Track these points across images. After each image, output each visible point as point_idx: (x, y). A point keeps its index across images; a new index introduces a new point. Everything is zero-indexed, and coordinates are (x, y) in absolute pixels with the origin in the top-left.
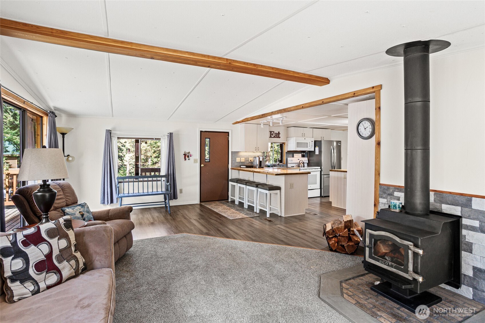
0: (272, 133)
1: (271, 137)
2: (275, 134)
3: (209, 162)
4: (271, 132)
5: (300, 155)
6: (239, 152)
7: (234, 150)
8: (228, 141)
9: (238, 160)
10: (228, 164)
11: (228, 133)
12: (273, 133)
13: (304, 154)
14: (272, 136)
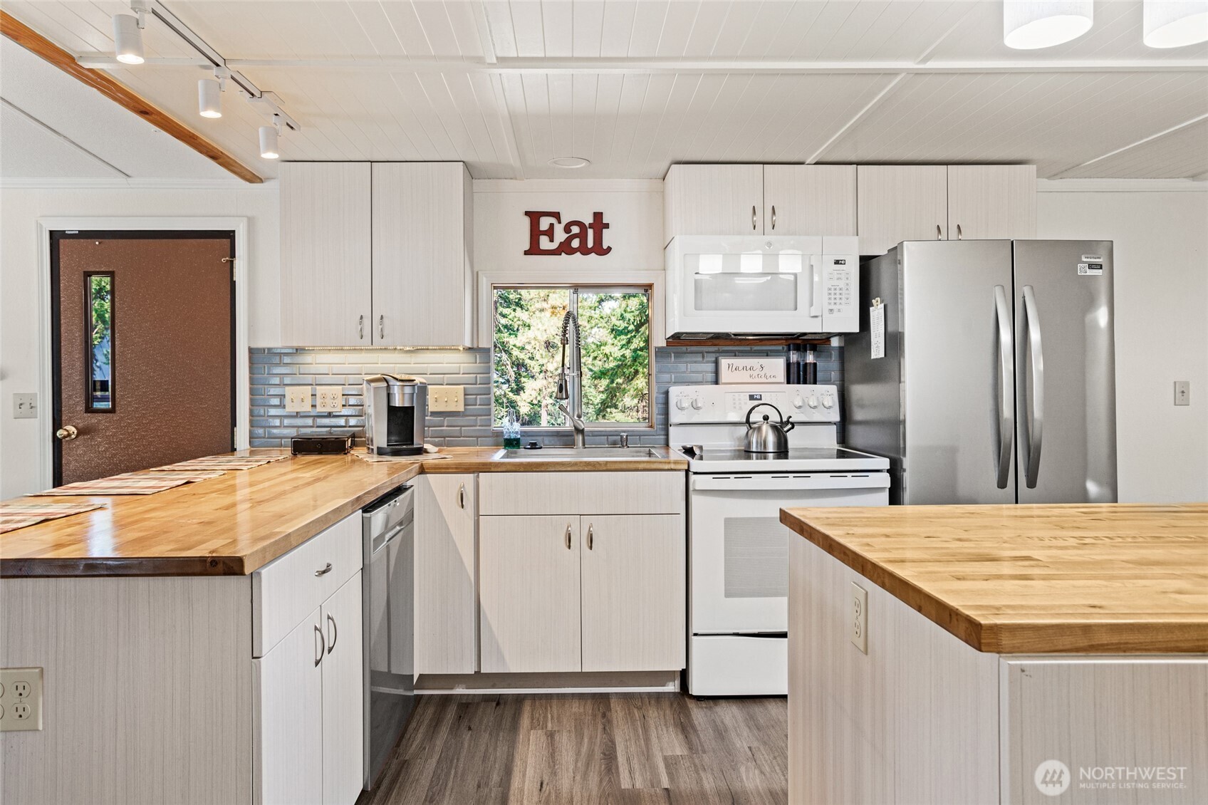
0: (545, 223)
1: (534, 250)
2: (567, 229)
3: (112, 411)
4: (534, 217)
5: (777, 366)
6: (299, 351)
7: (270, 339)
8: (233, 284)
9: (297, 399)
10: (234, 424)
11: (230, 235)
12: (552, 225)
13: (810, 358)
14: (545, 243)
